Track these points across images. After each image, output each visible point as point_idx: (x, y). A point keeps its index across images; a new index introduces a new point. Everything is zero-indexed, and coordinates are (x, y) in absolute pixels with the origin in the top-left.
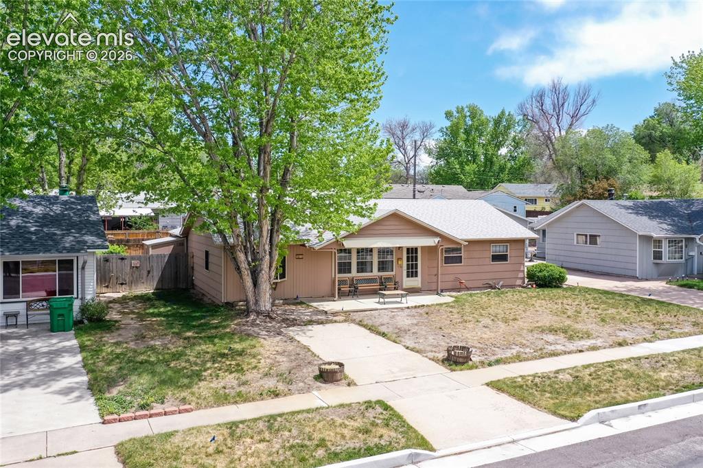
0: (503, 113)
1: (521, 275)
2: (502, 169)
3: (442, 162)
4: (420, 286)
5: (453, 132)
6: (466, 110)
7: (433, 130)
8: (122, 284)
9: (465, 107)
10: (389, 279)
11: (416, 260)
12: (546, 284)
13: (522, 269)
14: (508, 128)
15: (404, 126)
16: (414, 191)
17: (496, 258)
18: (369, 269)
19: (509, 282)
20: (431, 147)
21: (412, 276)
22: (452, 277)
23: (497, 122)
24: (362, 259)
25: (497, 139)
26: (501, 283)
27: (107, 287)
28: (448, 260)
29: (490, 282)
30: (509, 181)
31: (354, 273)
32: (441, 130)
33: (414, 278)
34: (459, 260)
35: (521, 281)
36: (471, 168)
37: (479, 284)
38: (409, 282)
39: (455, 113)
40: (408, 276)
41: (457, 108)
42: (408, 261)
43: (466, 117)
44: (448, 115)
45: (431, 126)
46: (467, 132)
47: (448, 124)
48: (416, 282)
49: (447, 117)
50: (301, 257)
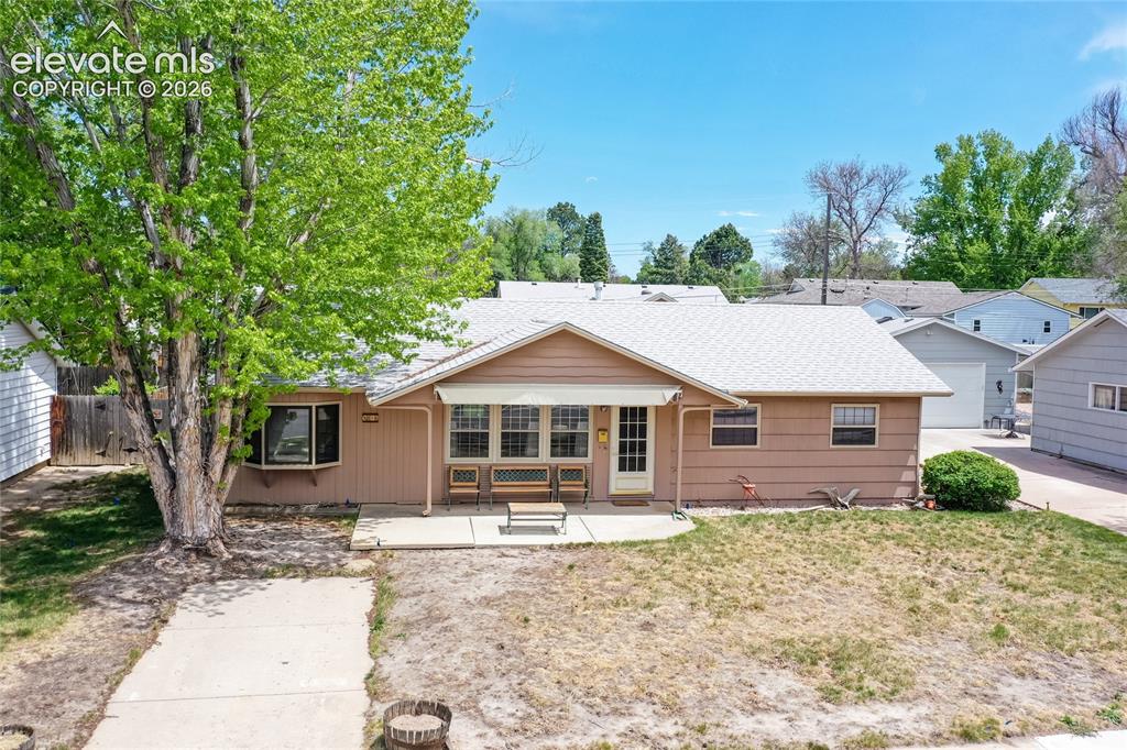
0: (1047, 143)
1: (908, 476)
2: (1044, 251)
3: (929, 240)
4: (651, 489)
5: (949, 184)
6: (977, 142)
7: (905, 181)
8: (130, 451)
9: (974, 136)
10: (573, 474)
11: (643, 434)
12: (960, 500)
13: (911, 462)
14: (1058, 173)
15: (850, 174)
16: (824, 291)
17: (844, 436)
18: (529, 450)
19: (876, 491)
20: (908, 213)
21: (632, 469)
22: (731, 475)
23: (1036, 162)
24: (515, 426)
25: (1034, 198)
26: (853, 493)
27: (103, 454)
28: (721, 437)
29: (826, 490)
30: (1056, 274)
31: (495, 455)
32: (926, 182)
33: (636, 474)
34: (749, 437)
35: (909, 489)
36: (978, 249)
37: (801, 492)
38: (622, 482)
39: (955, 149)
40: (622, 468)
41: (960, 139)
42: (623, 433)
43: (975, 155)
44: (942, 152)
45: (902, 174)
46: (978, 183)
47: (939, 168)
48: (641, 482)
49: (938, 156)
50: (373, 418)
